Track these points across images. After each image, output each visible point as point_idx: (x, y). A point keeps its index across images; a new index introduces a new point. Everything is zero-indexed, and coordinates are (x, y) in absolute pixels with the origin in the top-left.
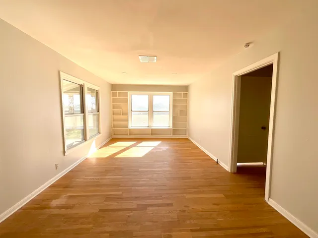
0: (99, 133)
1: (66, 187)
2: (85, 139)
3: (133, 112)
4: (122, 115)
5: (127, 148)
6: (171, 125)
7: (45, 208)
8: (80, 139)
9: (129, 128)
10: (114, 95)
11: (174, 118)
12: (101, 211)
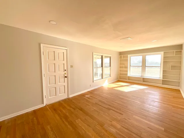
0: (110, 76)
1: (91, 93)
2: (102, 78)
3: (131, 67)
4: (125, 68)
5: (122, 86)
6: (162, 77)
7: (84, 96)
8: (101, 77)
9: (128, 76)
10: (121, 57)
11: (164, 72)
12: (96, 103)
